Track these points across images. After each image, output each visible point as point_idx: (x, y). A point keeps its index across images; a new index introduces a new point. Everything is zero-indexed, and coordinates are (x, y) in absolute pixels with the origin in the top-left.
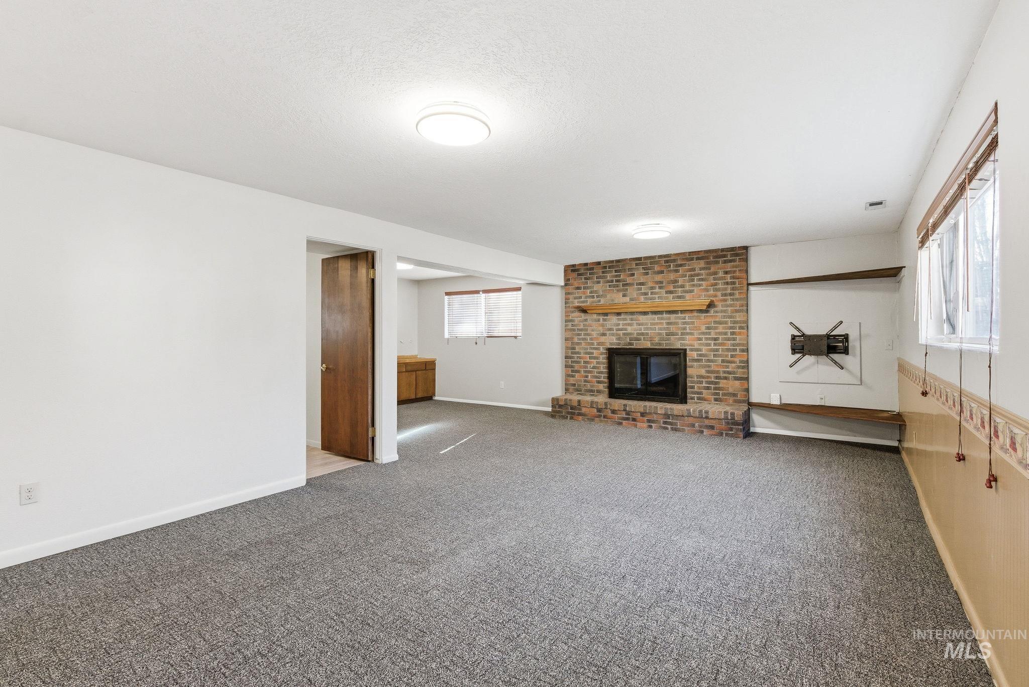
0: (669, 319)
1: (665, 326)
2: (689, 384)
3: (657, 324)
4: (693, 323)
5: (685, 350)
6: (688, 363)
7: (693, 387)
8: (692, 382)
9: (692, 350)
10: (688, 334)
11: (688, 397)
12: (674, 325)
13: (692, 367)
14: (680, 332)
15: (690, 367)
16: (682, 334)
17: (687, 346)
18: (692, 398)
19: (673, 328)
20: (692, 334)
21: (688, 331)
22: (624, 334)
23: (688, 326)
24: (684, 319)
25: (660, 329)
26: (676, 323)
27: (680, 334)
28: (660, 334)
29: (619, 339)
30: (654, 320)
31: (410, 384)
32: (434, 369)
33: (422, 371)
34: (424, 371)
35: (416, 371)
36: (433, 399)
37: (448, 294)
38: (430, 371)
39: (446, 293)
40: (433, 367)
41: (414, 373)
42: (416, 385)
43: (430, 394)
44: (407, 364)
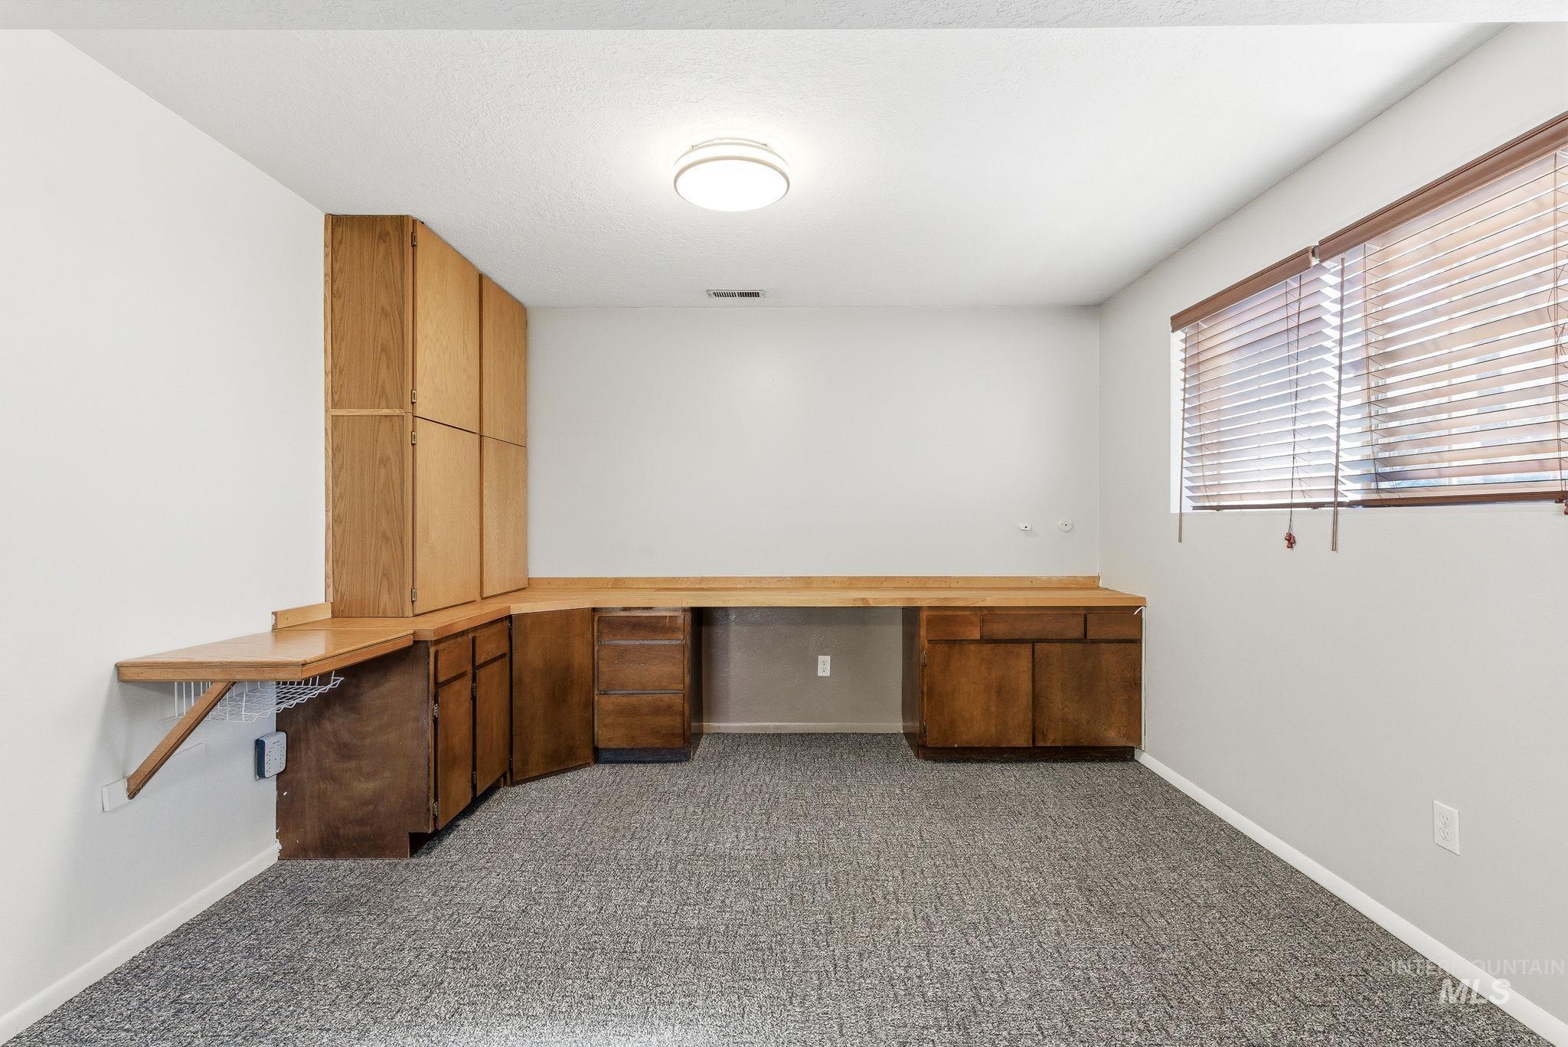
31: (1002, 692)
32: (1137, 641)
33: (1067, 646)
34: (1078, 647)
35: (1034, 642)
36: (1132, 759)
37: (1179, 321)
38: (1113, 646)
39: (1173, 318)
40: (1128, 633)
41: (1025, 651)
42: (1036, 696)
43: (1113, 737)
44: (987, 614)
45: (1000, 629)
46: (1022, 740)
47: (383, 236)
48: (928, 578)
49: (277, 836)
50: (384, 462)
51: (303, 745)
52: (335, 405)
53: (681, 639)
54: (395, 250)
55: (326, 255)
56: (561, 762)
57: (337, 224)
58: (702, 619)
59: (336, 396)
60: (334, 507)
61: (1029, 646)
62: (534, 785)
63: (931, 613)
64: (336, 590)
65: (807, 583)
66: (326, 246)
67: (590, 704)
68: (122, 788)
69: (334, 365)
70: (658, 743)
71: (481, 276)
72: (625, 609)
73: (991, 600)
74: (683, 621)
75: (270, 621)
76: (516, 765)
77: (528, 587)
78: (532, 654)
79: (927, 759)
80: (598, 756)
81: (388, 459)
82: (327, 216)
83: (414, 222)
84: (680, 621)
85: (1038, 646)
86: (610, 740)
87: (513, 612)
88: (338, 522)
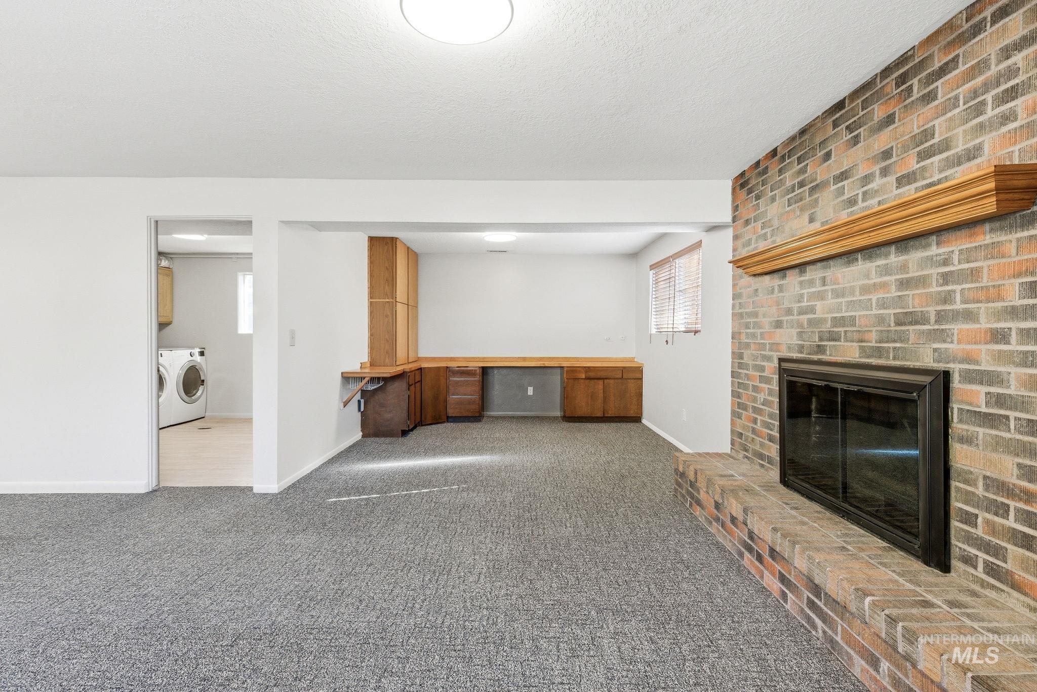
0: (904, 268)
1: (894, 293)
2: (956, 504)
3: (875, 287)
4: (974, 274)
5: (947, 375)
6: (958, 427)
7: (970, 520)
8: (969, 498)
9: (970, 377)
10: (956, 316)
11: (955, 552)
12: (917, 287)
13: (968, 440)
14: (932, 310)
15: (962, 440)
16: (941, 317)
17: (954, 360)
18: (969, 561)
19: (914, 301)
20: (969, 316)
21: (958, 306)
22: (810, 321)
23: (958, 288)
24: (946, 263)
25: (883, 304)
26: (921, 281)
27: (933, 318)
28: (881, 320)
29: (800, 335)
30: (867, 276)
31: (593, 396)
32: (641, 379)
33: (616, 381)
34: (620, 381)
35: (603, 379)
36: (641, 422)
37: (652, 267)
38: (633, 381)
39: (650, 266)
40: (638, 376)
41: (601, 382)
42: (605, 398)
43: (632, 413)
44: (588, 369)
45: (592, 374)
46: (600, 414)
47: (387, 244)
48: (570, 358)
49: (361, 431)
50: (387, 316)
51: (369, 403)
52: (371, 298)
53: (478, 378)
54: (390, 248)
55: (368, 250)
56: (437, 421)
57: (372, 239)
58: (485, 371)
59: (372, 295)
60: (371, 331)
61: (603, 381)
62: (428, 427)
63: (569, 369)
64: (371, 358)
65: (524, 359)
66: (368, 247)
67: (446, 401)
68: (342, 405)
69: (371, 285)
70: (470, 415)
71: (408, 248)
72: (458, 367)
73: (588, 365)
74: (479, 371)
75: (360, 365)
76: (423, 419)
77: (418, 359)
78: (428, 381)
79: (566, 421)
80: (449, 419)
81: (388, 315)
82: (369, 237)
83: (396, 238)
84: (478, 371)
85: (605, 381)
86: (453, 413)
87: (422, 366)
88: (372, 335)
